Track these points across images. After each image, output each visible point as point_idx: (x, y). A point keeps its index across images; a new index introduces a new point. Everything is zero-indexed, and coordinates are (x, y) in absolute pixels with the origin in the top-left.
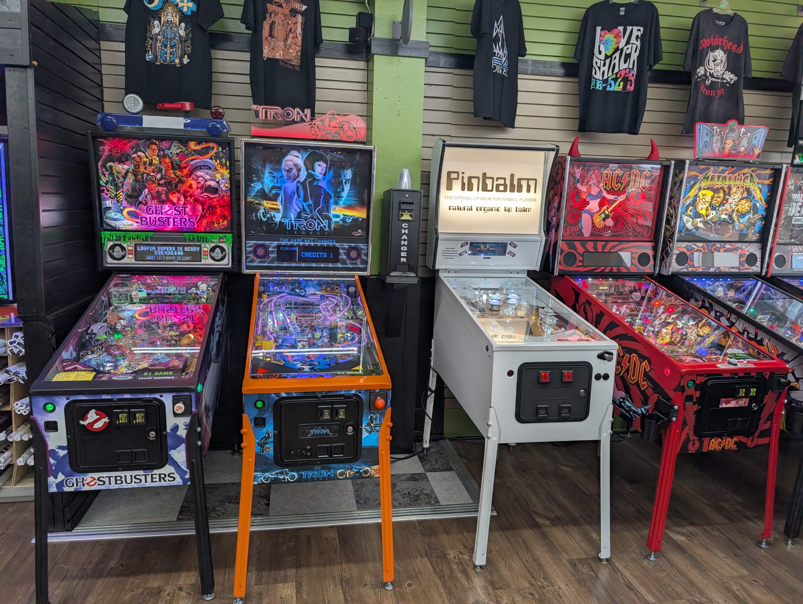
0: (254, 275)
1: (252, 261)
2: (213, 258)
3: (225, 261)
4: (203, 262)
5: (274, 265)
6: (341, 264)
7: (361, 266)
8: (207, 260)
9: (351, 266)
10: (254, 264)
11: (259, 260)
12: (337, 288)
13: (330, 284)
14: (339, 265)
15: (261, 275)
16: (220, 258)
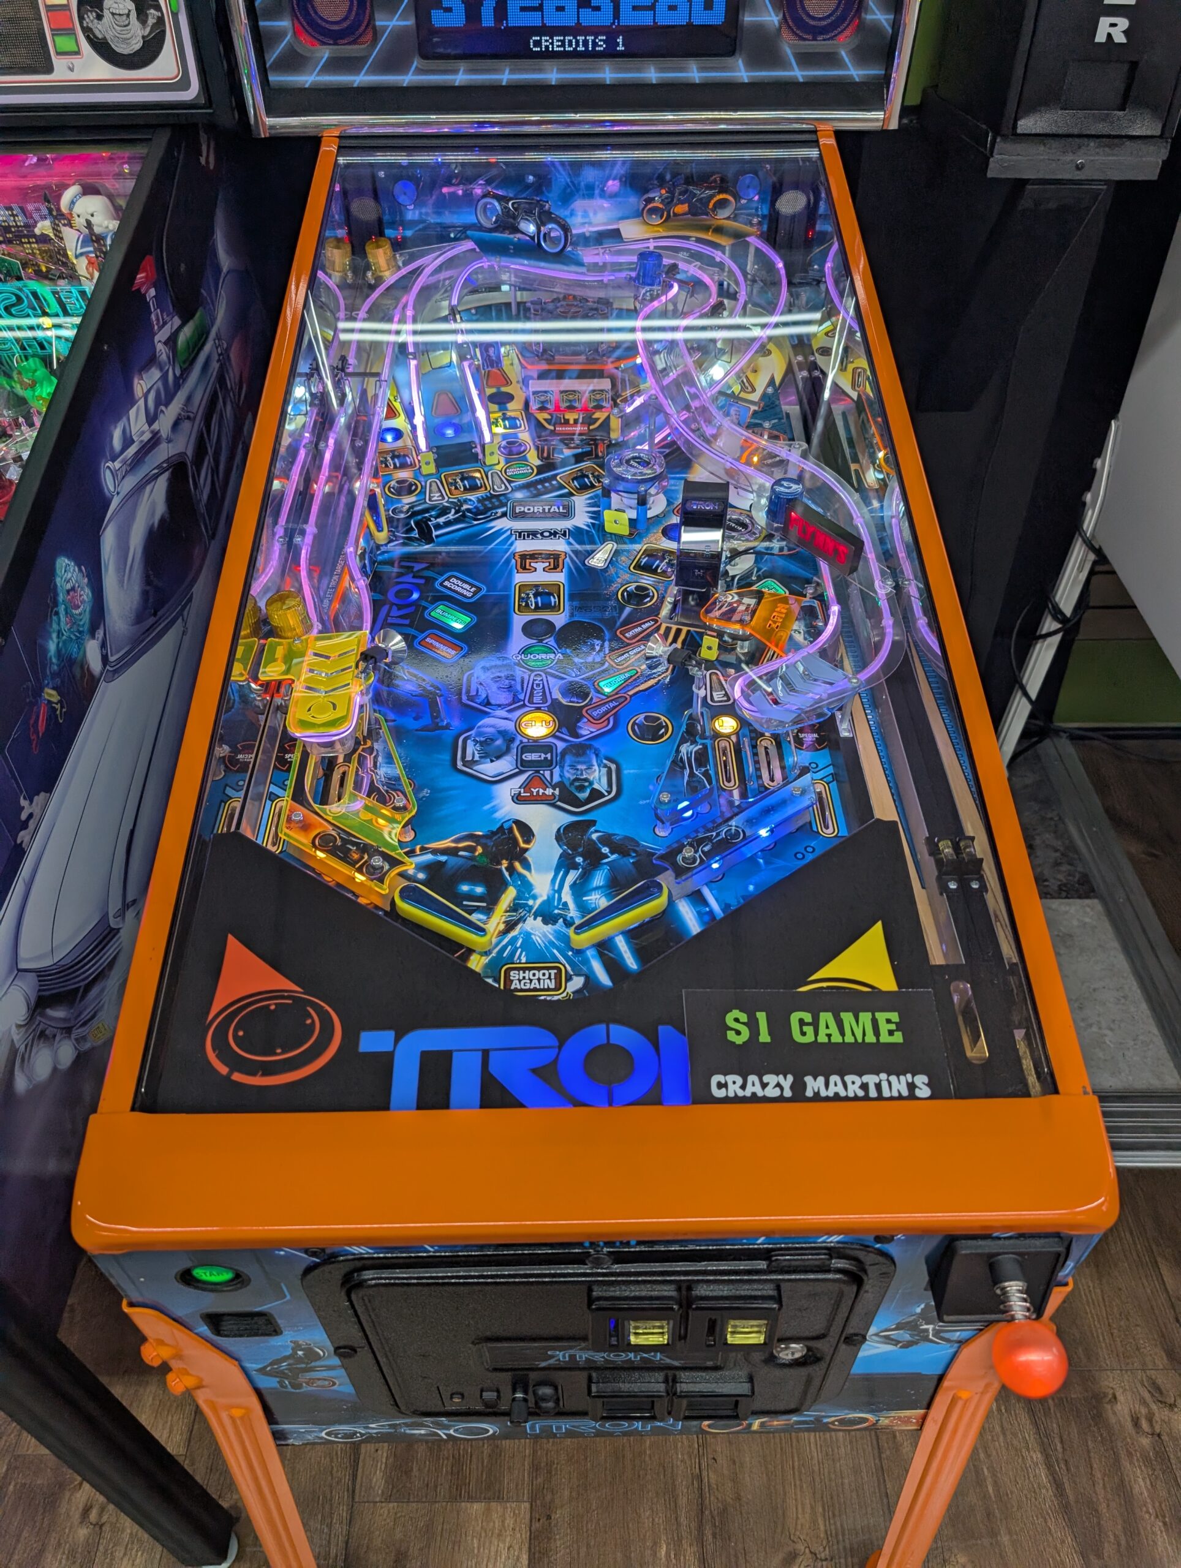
0: (311, 143)
1: (293, 61)
2: (102, 48)
3: (165, 66)
4: (62, 71)
5: (407, 79)
6: (754, 62)
7: (855, 73)
8: (76, 61)
9: (799, 74)
10: (307, 79)
11: (325, 53)
12: (723, 204)
13: (689, 180)
14: (740, 71)
15: (349, 143)
16: (136, 45)
